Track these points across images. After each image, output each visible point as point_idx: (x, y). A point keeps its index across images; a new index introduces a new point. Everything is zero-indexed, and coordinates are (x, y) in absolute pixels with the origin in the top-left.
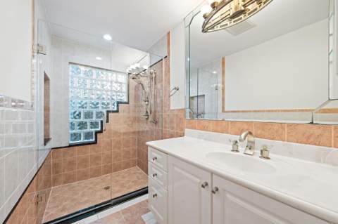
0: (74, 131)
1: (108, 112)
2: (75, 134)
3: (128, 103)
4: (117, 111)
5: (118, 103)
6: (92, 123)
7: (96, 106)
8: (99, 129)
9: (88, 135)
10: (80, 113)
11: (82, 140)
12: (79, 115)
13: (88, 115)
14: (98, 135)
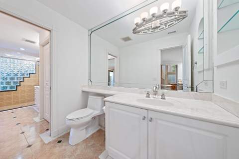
0: (3, 86)
1: (23, 78)
2: (4, 87)
3: (35, 74)
4: (29, 77)
5: (30, 74)
6: (14, 82)
7: (17, 74)
8: (19, 84)
9: (11, 87)
10: (7, 78)
11: (8, 89)
12: (6, 79)
13: (12, 79)
14: (18, 87)
